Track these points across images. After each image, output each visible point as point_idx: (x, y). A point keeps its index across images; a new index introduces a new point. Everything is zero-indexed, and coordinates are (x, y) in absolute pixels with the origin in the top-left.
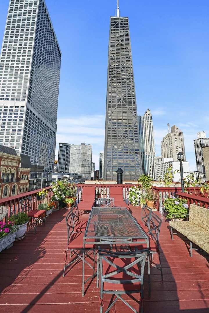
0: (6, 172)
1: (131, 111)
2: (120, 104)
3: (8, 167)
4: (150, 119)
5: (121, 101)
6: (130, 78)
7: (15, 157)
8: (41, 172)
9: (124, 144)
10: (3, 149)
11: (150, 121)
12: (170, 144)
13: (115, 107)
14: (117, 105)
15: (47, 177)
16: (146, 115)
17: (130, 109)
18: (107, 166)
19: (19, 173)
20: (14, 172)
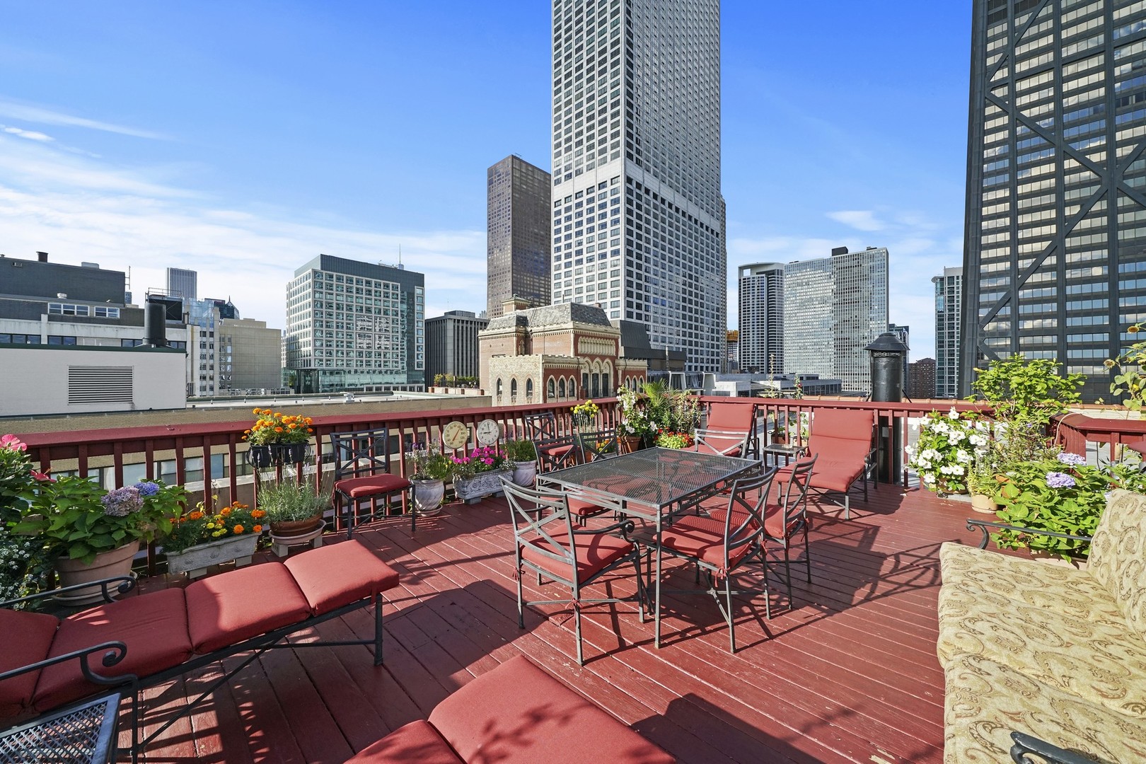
0: (590, 371)
3: (592, 357)
7: (606, 331)
8: (681, 370)
10: (578, 313)
15: (700, 385)
18: (980, 339)
19: (620, 373)
20: (607, 372)
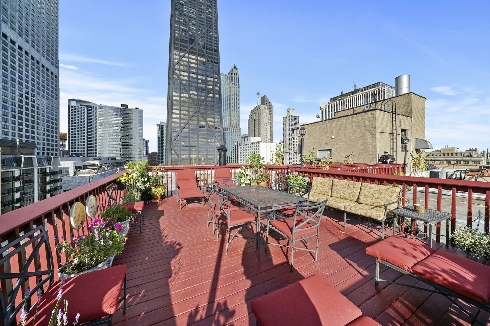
1: (212, 63)
2: (194, 47)
4: (237, 82)
5: (195, 42)
6: (210, 7)
8: (32, 154)
9: (199, 114)
11: (237, 84)
12: (258, 120)
13: (186, 50)
14: (189, 48)
15: (49, 164)
16: (232, 74)
17: (209, 60)
18: (172, 146)
